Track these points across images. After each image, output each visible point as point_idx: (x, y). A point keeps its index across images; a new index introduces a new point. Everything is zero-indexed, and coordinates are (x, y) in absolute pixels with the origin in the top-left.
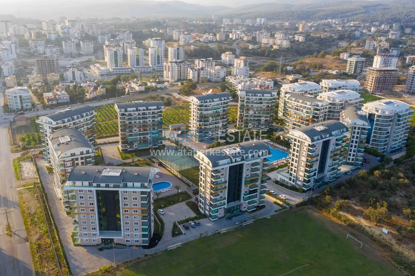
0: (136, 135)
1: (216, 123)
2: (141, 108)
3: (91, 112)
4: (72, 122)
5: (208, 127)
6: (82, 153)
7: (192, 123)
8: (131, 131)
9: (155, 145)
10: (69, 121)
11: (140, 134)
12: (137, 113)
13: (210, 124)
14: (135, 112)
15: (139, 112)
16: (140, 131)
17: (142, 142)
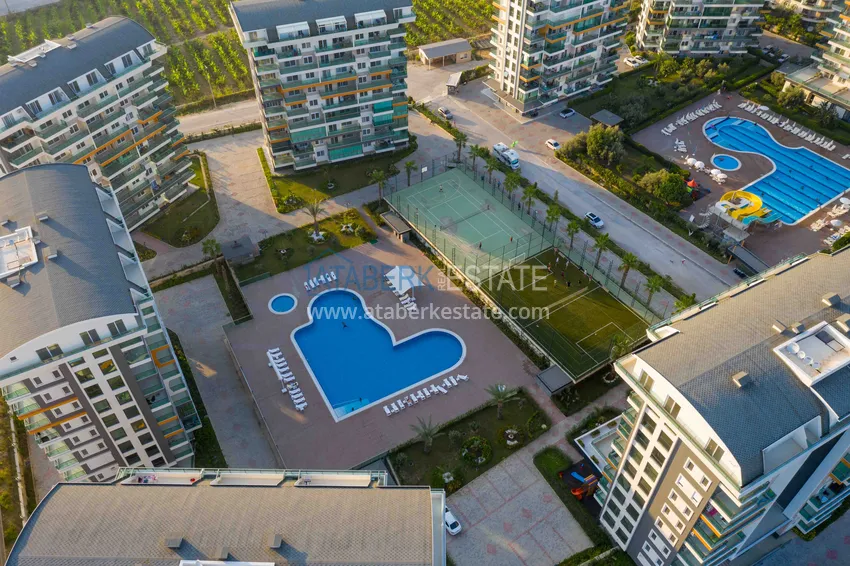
0: (317, 118)
1: (584, 51)
2: (328, 22)
3: (140, 49)
4: (73, 106)
5: (557, 66)
8: (300, 108)
9: (385, 145)
10: (56, 101)
11: (331, 117)
12: (314, 41)
13: (565, 57)
14: (305, 40)
15: (322, 38)
16: (330, 103)
17: (340, 139)
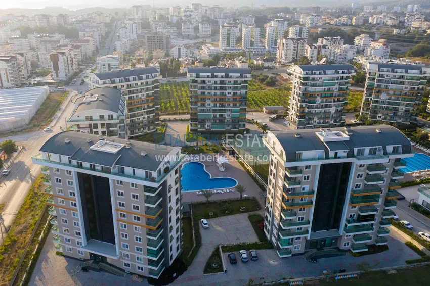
0: (209, 111)
1: (326, 106)
2: (219, 75)
3: (153, 75)
4: (125, 84)
5: (313, 110)
6: (102, 117)
7: (292, 104)
8: (203, 105)
9: (235, 128)
10: (121, 81)
11: (215, 111)
12: (213, 80)
13: (317, 107)
14: (210, 79)
15: (216, 79)
16: (215, 106)
17: (217, 121)
